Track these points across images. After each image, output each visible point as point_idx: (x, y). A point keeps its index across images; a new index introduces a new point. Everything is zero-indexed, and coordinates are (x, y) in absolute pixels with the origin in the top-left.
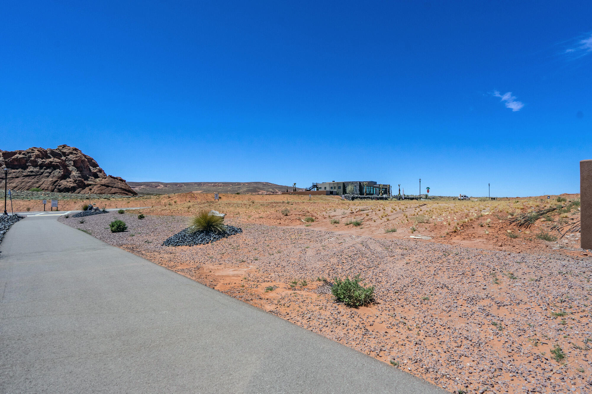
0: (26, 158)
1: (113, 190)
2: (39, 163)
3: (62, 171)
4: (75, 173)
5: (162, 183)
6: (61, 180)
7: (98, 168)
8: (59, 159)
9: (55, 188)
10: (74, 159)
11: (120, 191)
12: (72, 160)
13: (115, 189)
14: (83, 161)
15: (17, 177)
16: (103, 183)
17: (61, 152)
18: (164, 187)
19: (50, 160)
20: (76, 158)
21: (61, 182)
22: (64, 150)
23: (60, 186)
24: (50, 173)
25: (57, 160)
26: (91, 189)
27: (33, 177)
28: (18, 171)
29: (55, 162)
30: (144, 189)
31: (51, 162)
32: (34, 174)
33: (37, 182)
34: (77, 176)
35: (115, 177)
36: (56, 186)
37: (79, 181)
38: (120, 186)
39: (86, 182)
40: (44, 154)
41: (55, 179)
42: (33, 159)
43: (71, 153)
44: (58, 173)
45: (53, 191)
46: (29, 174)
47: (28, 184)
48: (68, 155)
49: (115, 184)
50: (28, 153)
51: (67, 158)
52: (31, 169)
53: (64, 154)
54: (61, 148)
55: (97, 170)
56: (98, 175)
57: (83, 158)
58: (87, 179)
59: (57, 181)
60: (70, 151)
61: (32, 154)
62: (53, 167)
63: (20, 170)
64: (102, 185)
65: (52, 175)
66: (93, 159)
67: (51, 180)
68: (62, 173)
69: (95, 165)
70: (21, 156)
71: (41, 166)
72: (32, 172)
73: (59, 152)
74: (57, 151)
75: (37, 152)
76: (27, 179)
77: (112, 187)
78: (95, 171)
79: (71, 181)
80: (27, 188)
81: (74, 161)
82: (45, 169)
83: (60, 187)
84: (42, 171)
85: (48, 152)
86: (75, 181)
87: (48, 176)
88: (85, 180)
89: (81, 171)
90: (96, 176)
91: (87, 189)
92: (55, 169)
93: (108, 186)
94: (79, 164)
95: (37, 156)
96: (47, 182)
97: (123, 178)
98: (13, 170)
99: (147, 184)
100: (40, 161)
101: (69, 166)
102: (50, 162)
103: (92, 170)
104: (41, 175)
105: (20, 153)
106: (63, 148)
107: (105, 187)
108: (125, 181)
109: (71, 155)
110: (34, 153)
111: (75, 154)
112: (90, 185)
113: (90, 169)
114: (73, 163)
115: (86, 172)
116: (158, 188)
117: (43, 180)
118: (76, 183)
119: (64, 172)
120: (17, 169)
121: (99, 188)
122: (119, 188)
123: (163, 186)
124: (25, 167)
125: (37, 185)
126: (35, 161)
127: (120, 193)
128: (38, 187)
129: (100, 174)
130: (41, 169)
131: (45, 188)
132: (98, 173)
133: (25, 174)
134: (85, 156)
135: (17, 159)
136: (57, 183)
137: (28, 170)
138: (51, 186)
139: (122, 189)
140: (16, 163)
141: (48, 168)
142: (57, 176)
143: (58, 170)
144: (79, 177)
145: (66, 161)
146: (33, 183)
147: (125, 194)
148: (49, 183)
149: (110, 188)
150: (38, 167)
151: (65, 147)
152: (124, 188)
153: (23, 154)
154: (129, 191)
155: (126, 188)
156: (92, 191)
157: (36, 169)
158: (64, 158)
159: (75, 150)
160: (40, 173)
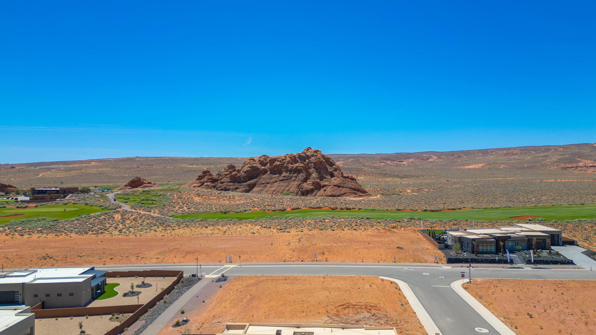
0: (281, 164)
1: (344, 191)
2: (289, 169)
3: (304, 174)
4: (315, 175)
6: (303, 183)
7: (334, 166)
8: (303, 164)
9: (299, 191)
10: (314, 161)
11: (350, 190)
12: (313, 162)
13: (345, 189)
14: (321, 162)
15: (276, 182)
16: (335, 184)
17: (306, 155)
18: (437, 159)
19: (297, 165)
20: (315, 160)
21: (304, 184)
22: (308, 154)
23: (302, 188)
24: (296, 177)
25: (302, 165)
26: (325, 190)
27: (285, 181)
28: (276, 176)
29: (300, 167)
30: (412, 162)
31: (297, 167)
32: (286, 178)
33: (288, 186)
34: (316, 177)
35: (347, 176)
36: (300, 189)
37: (316, 183)
38: (350, 186)
39: (322, 183)
40: (294, 159)
41: (299, 183)
42: (285, 165)
43: (313, 156)
44: (302, 176)
45: (297, 194)
46: (283, 178)
47: (282, 188)
48: (310, 158)
49: (346, 183)
50: (283, 160)
51: (309, 161)
52: (284, 174)
53: (308, 157)
54: (306, 151)
55: (333, 169)
56: (333, 174)
57: (322, 159)
58: (323, 179)
59: (301, 184)
60: (312, 153)
62: (297, 171)
63: (278, 175)
64: (335, 186)
65: (297, 179)
66: (330, 158)
67: (297, 183)
68: (304, 176)
69: (332, 164)
70: (279, 163)
71: (291, 171)
72: (285, 176)
73: (304, 155)
75: (288, 159)
76: (282, 183)
77: (343, 187)
78: (331, 170)
79: (310, 184)
80: (281, 191)
81: (315, 163)
82: (294, 174)
83: (302, 190)
84: (291, 175)
85: (297, 156)
86: (313, 183)
87: (295, 180)
88: (321, 181)
89: (319, 172)
90: (332, 175)
91: (322, 190)
92: (299, 173)
93: (339, 187)
94: (318, 166)
95: (288, 163)
96: (294, 185)
97: (354, 177)
98: (275, 176)
99: (418, 156)
100: (290, 166)
101: (311, 168)
102: (296, 167)
103: (328, 169)
104: (290, 179)
105: (278, 161)
106: (307, 151)
107: (336, 188)
108: (356, 180)
109: (312, 158)
110: (286, 160)
111: (316, 156)
112: (325, 186)
113: (327, 169)
114: (313, 165)
115: (323, 173)
116: (430, 160)
117: (292, 183)
118: (314, 185)
119: (306, 175)
120: (276, 174)
121: (332, 189)
122: (349, 188)
124: (280, 173)
125: (287, 189)
126: (287, 167)
127: (350, 193)
128: (288, 191)
129: (335, 173)
130: (290, 174)
131: (293, 192)
132: (334, 172)
133: (281, 179)
134: (323, 156)
135: (276, 166)
136: (300, 186)
137: (283, 175)
138: (296, 189)
139: (351, 188)
140: (276, 169)
141: (295, 172)
142: (301, 179)
143: (301, 174)
144: (317, 178)
145: (308, 163)
146: (286, 187)
147: (354, 193)
148: (295, 186)
149: (341, 188)
150: (289, 172)
151: (308, 150)
152: (353, 187)
153: (280, 161)
154: (358, 190)
155: (356, 187)
156: (326, 192)
157: (288, 174)
158: (307, 161)
159: (316, 151)
160: (290, 177)
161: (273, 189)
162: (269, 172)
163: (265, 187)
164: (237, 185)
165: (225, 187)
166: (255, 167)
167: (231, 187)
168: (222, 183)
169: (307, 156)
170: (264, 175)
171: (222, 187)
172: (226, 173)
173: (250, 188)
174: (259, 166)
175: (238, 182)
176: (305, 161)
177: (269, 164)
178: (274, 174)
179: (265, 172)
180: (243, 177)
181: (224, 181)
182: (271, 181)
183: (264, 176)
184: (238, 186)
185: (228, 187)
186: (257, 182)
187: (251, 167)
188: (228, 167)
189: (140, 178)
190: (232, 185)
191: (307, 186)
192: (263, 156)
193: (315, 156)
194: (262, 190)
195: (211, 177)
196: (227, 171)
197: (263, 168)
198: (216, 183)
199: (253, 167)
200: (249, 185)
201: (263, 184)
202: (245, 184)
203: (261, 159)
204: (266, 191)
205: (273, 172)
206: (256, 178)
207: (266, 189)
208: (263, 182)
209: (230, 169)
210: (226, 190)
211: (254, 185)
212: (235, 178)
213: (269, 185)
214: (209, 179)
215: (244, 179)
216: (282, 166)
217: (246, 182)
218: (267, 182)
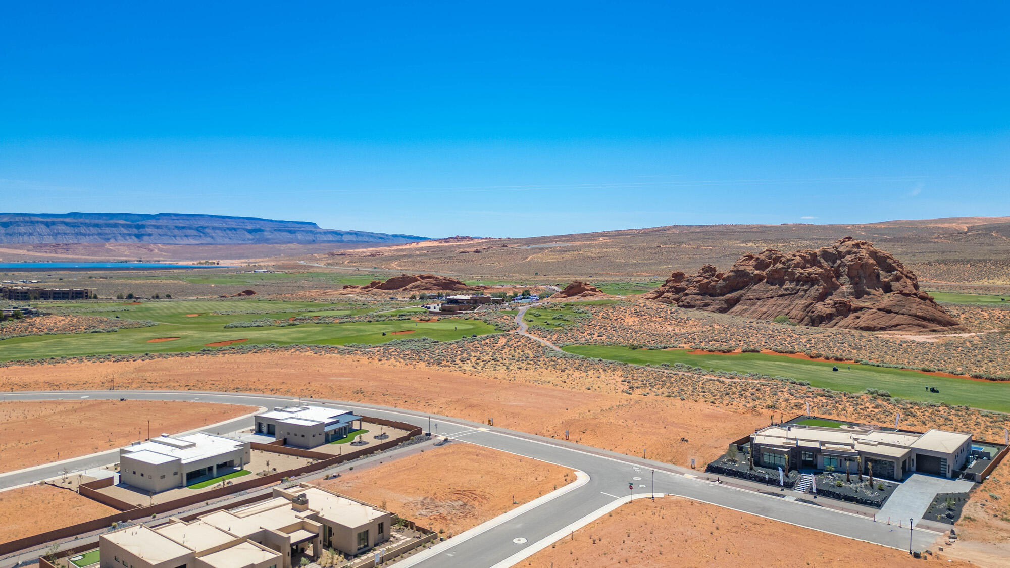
0: (785, 268)
1: (897, 320)
2: (796, 276)
3: (822, 287)
4: (846, 288)
6: (816, 303)
7: (895, 272)
8: (822, 269)
9: (807, 315)
10: (850, 263)
11: (910, 320)
12: (846, 265)
13: (901, 316)
14: (864, 266)
15: (772, 298)
16: (885, 306)
17: (837, 251)
19: (811, 270)
20: (852, 261)
21: (817, 305)
22: (842, 249)
23: (813, 312)
24: (806, 291)
27: (787, 297)
28: (774, 288)
29: (815, 274)
31: (810, 274)
32: (789, 292)
33: (790, 305)
34: (847, 292)
36: (808, 312)
37: (840, 303)
38: (913, 311)
39: (855, 303)
41: (809, 302)
42: (791, 270)
43: (849, 253)
45: (801, 322)
46: (783, 292)
47: (779, 309)
48: (844, 257)
49: (905, 306)
50: (789, 260)
51: (842, 262)
52: (787, 285)
53: (840, 255)
54: (839, 244)
55: (892, 277)
56: (890, 286)
57: (868, 259)
58: (861, 297)
59: (811, 304)
60: (848, 249)
62: (810, 281)
63: (777, 286)
64: (879, 310)
65: (807, 295)
66: (889, 258)
67: (805, 302)
68: (821, 291)
69: (891, 269)
70: (781, 266)
71: (798, 280)
72: (787, 289)
73: (834, 252)
74: (831, 252)
75: (797, 260)
76: (780, 301)
77: (897, 313)
78: (887, 280)
79: (829, 304)
80: (775, 314)
81: (850, 267)
82: (803, 285)
83: (813, 314)
84: (798, 288)
85: (819, 254)
86: (835, 304)
87: (802, 297)
88: (856, 300)
89: (857, 284)
90: (888, 289)
91: (852, 316)
92: (812, 285)
93: (889, 312)
94: (855, 273)
95: (797, 265)
96: (799, 305)
98: (772, 287)
100: (798, 271)
101: (842, 276)
102: (808, 273)
103: (881, 277)
104: (796, 293)
105: (780, 262)
106: (841, 244)
107: (882, 313)
109: (848, 257)
110: (793, 262)
111: (856, 253)
112: (861, 309)
113: (877, 276)
114: (847, 270)
115: (867, 284)
117: (797, 302)
118: (836, 308)
119: (824, 288)
120: (775, 285)
121: (872, 316)
122: (909, 315)
124: (781, 283)
125: (787, 310)
126: (793, 274)
127: (910, 324)
128: (787, 314)
129: (897, 285)
130: (797, 285)
131: (794, 316)
132: (892, 283)
133: (780, 293)
134: (874, 254)
135: (777, 271)
136: (810, 307)
137: (784, 287)
138: (802, 313)
139: (915, 316)
140: (776, 276)
141: (806, 283)
142: (813, 295)
143: (816, 286)
144: (851, 294)
145: (839, 266)
146: (785, 307)
147: (919, 325)
148: (801, 307)
149: (892, 314)
150: (795, 282)
151: (844, 242)
152: (921, 314)
153: (783, 263)
154: (933, 320)
156: (858, 321)
157: (793, 286)
158: (838, 262)
159: (860, 245)
160: (795, 291)
161: (764, 309)
162: (765, 280)
163: (754, 304)
164: (708, 299)
165: (688, 303)
166: (741, 270)
167: (698, 302)
168: (687, 295)
169: (839, 253)
170: (755, 284)
172: (698, 279)
173: (732, 303)
174: (751, 269)
175: (711, 295)
176: (834, 262)
179: (759, 279)
180: (720, 287)
181: (689, 293)
182: (765, 296)
183: (755, 287)
184: (710, 302)
185: (693, 303)
186: (741, 296)
187: (734, 271)
188: (703, 269)
189: (580, 282)
190: (699, 300)
191: (821, 308)
192: (768, 251)
193: (853, 254)
194: (746, 310)
196: (700, 276)
197: (757, 272)
198: (681, 294)
199: (738, 271)
200: (727, 301)
201: (751, 299)
202: (721, 298)
204: (752, 312)
205: (771, 281)
206: (742, 289)
207: (753, 309)
208: (751, 297)
209: (705, 272)
210: (690, 306)
211: (736, 301)
212: (707, 288)
213: (759, 303)
214: (671, 288)
215: (721, 290)
216: (785, 270)
217: (723, 295)
218: (757, 296)
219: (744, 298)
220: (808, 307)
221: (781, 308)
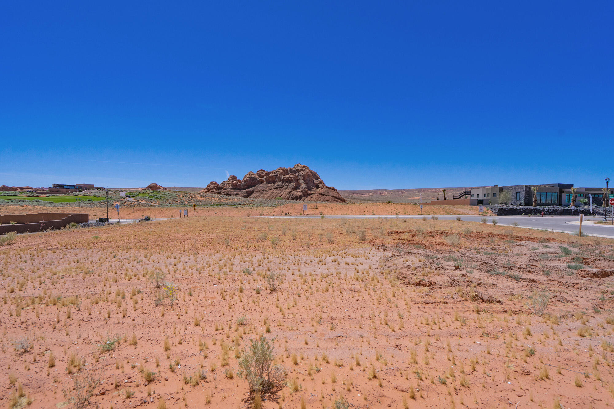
1: (327, 198)
2: (282, 179)
4: (303, 185)
5: (386, 190)
7: (320, 180)
8: (294, 175)
9: (290, 197)
11: (331, 198)
14: (309, 175)
15: (270, 190)
16: (320, 192)
19: (288, 176)
20: (305, 173)
21: (294, 192)
22: (299, 168)
23: (292, 195)
24: (288, 186)
25: (292, 176)
26: (312, 198)
27: (278, 189)
28: (271, 185)
31: (289, 178)
32: (279, 187)
33: (280, 193)
35: (330, 187)
36: (290, 195)
37: (305, 191)
38: (332, 195)
39: (309, 192)
40: (286, 172)
41: (290, 190)
42: (278, 176)
43: (302, 170)
44: (292, 185)
45: (288, 199)
46: (276, 187)
47: (276, 195)
48: (300, 172)
49: (329, 192)
50: (277, 172)
51: (299, 174)
52: (278, 183)
53: (298, 171)
54: (296, 166)
55: (318, 182)
56: (319, 186)
57: (309, 173)
58: (310, 189)
59: (291, 191)
60: (301, 168)
61: (278, 173)
62: (289, 181)
63: (272, 184)
64: (320, 194)
65: (288, 187)
66: (316, 173)
67: (288, 190)
69: (317, 178)
70: (273, 174)
71: (283, 181)
72: (278, 185)
74: (294, 169)
75: (281, 171)
76: (275, 191)
77: (326, 195)
79: (299, 191)
80: (274, 197)
81: (303, 176)
82: (285, 183)
84: (283, 184)
85: (288, 170)
86: (302, 191)
87: (286, 188)
88: (309, 190)
89: (307, 183)
90: (318, 187)
91: (309, 197)
92: (290, 183)
93: (323, 195)
94: (306, 178)
95: (281, 174)
96: (285, 192)
97: (336, 188)
100: (282, 177)
101: (300, 180)
104: (282, 187)
105: (273, 173)
107: (321, 196)
108: (337, 190)
109: (301, 172)
111: (304, 170)
112: (312, 194)
113: (313, 181)
115: (311, 184)
118: (303, 193)
119: (296, 184)
121: (317, 197)
123: (387, 193)
124: (274, 182)
125: (280, 195)
126: (280, 178)
127: (332, 200)
129: (320, 185)
130: (283, 183)
131: (284, 197)
133: (274, 187)
134: (311, 171)
135: (271, 177)
137: (276, 184)
138: (287, 195)
139: (333, 197)
140: (271, 180)
141: (287, 182)
142: (291, 187)
143: (292, 183)
144: (305, 188)
145: (298, 176)
146: (278, 194)
147: (335, 201)
148: (287, 193)
151: (298, 165)
152: (335, 196)
153: (274, 173)
154: (339, 199)
155: (337, 196)
156: (313, 198)
157: (280, 183)
158: (297, 174)
159: (305, 167)
160: (282, 186)
161: (268, 195)
162: (265, 182)
163: (261, 193)
164: (238, 191)
165: (227, 193)
166: (253, 177)
167: (233, 193)
168: (225, 189)
169: (297, 170)
170: (261, 184)
171: (225, 193)
172: (229, 182)
173: (249, 194)
174: (257, 177)
175: (239, 189)
177: (265, 176)
178: (269, 184)
179: (262, 182)
180: (243, 185)
181: (227, 188)
182: (267, 189)
183: (261, 185)
184: (238, 193)
185: (229, 193)
186: (254, 190)
187: (250, 178)
188: (231, 178)
189: (156, 185)
191: (297, 193)
192: (261, 170)
194: (258, 196)
195: (216, 185)
196: (230, 181)
197: (260, 178)
198: (221, 190)
200: (247, 192)
201: (259, 191)
202: (244, 191)
203: (258, 172)
204: (262, 197)
205: (268, 182)
206: (254, 186)
207: (262, 195)
208: (260, 190)
209: (232, 179)
210: (228, 195)
211: (252, 192)
212: (236, 185)
213: (264, 193)
214: (214, 187)
215: (244, 187)
216: (276, 176)
217: (245, 189)
218: (262, 190)
219: (256, 190)
220: (290, 193)
221: (276, 194)
